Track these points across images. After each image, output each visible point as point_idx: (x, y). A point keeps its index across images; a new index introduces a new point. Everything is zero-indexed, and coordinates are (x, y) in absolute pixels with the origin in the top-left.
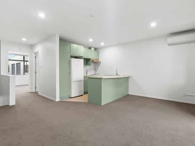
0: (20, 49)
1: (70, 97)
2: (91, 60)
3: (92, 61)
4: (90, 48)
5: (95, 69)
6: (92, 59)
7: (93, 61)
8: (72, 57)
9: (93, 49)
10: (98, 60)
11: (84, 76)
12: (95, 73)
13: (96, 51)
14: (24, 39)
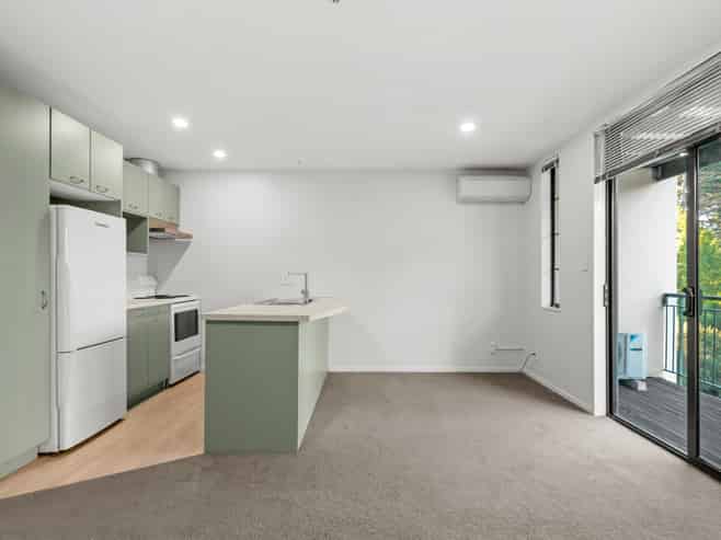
2: (149, 225)
3: (153, 230)
5: (157, 273)
6: (151, 218)
8: (56, 199)
9: (150, 169)
10: (177, 226)
11: (130, 312)
12: (158, 290)
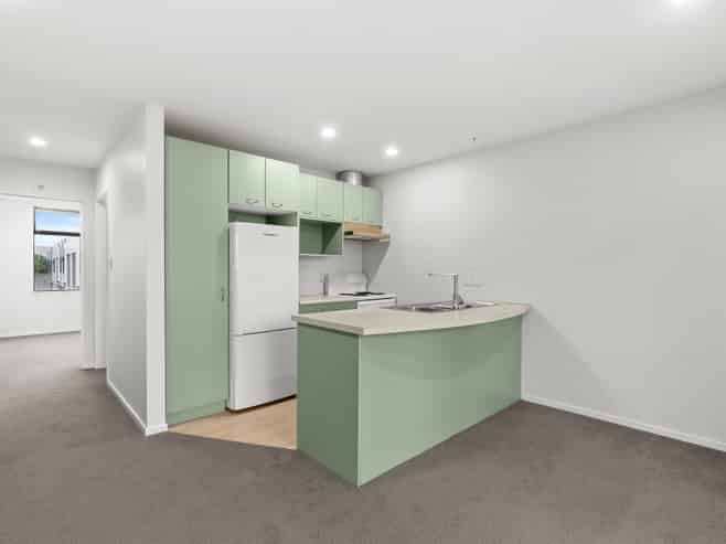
0: (41, 187)
1: (227, 409)
2: (344, 229)
3: (347, 233)
4: (341, 176)
5: (367, 272)
6: (348, 223)
7: (350, 233)
9: (354, 180)
10: (381, 228)
12: (367, 287)
13: (366, 189)
14: (37, 142)
